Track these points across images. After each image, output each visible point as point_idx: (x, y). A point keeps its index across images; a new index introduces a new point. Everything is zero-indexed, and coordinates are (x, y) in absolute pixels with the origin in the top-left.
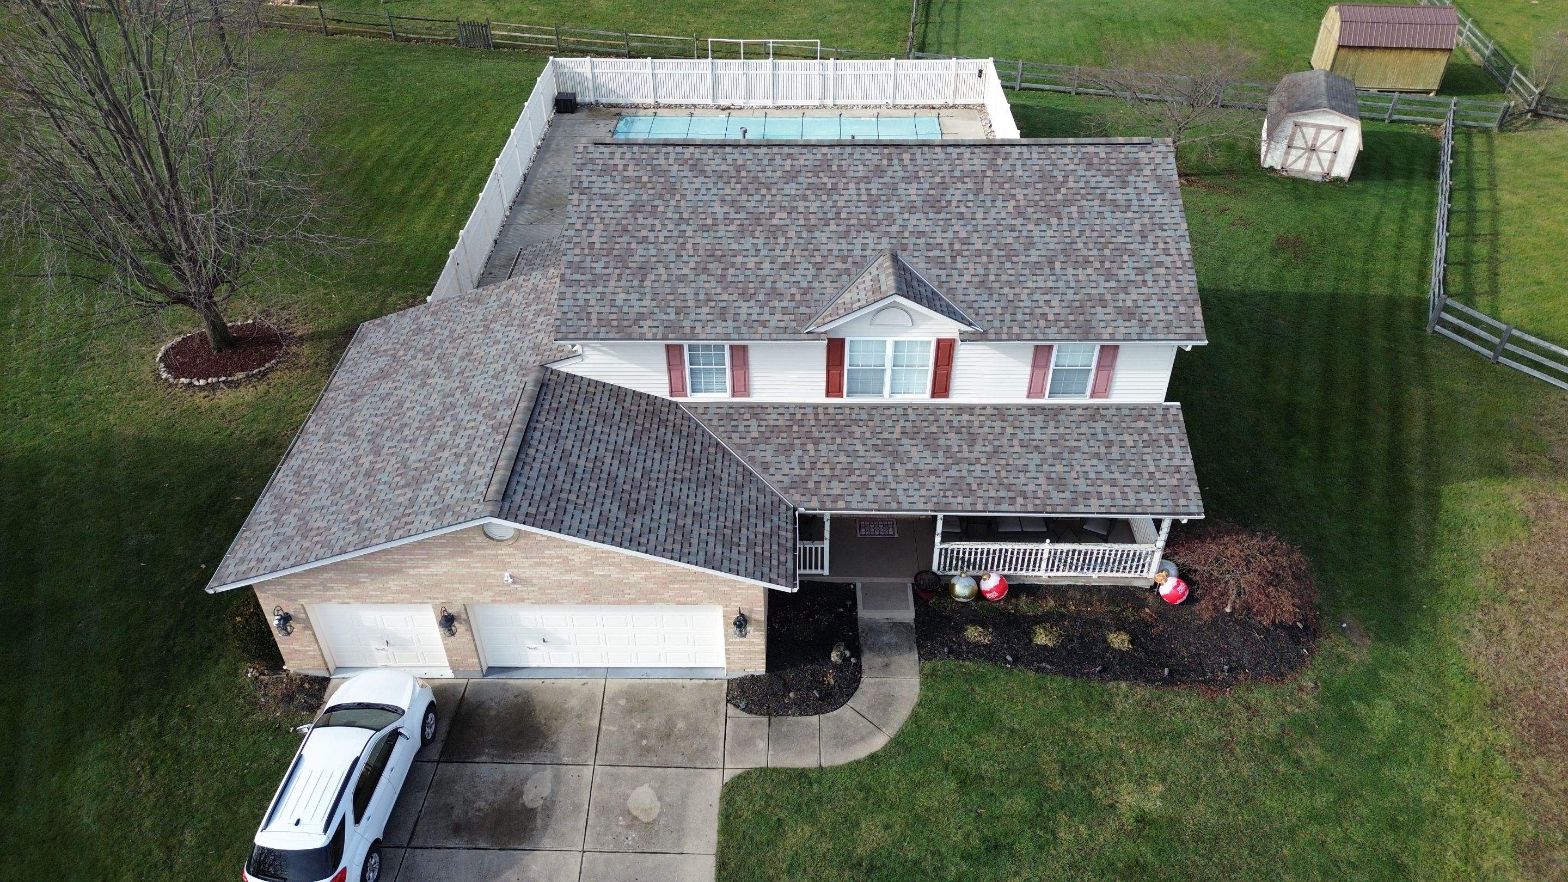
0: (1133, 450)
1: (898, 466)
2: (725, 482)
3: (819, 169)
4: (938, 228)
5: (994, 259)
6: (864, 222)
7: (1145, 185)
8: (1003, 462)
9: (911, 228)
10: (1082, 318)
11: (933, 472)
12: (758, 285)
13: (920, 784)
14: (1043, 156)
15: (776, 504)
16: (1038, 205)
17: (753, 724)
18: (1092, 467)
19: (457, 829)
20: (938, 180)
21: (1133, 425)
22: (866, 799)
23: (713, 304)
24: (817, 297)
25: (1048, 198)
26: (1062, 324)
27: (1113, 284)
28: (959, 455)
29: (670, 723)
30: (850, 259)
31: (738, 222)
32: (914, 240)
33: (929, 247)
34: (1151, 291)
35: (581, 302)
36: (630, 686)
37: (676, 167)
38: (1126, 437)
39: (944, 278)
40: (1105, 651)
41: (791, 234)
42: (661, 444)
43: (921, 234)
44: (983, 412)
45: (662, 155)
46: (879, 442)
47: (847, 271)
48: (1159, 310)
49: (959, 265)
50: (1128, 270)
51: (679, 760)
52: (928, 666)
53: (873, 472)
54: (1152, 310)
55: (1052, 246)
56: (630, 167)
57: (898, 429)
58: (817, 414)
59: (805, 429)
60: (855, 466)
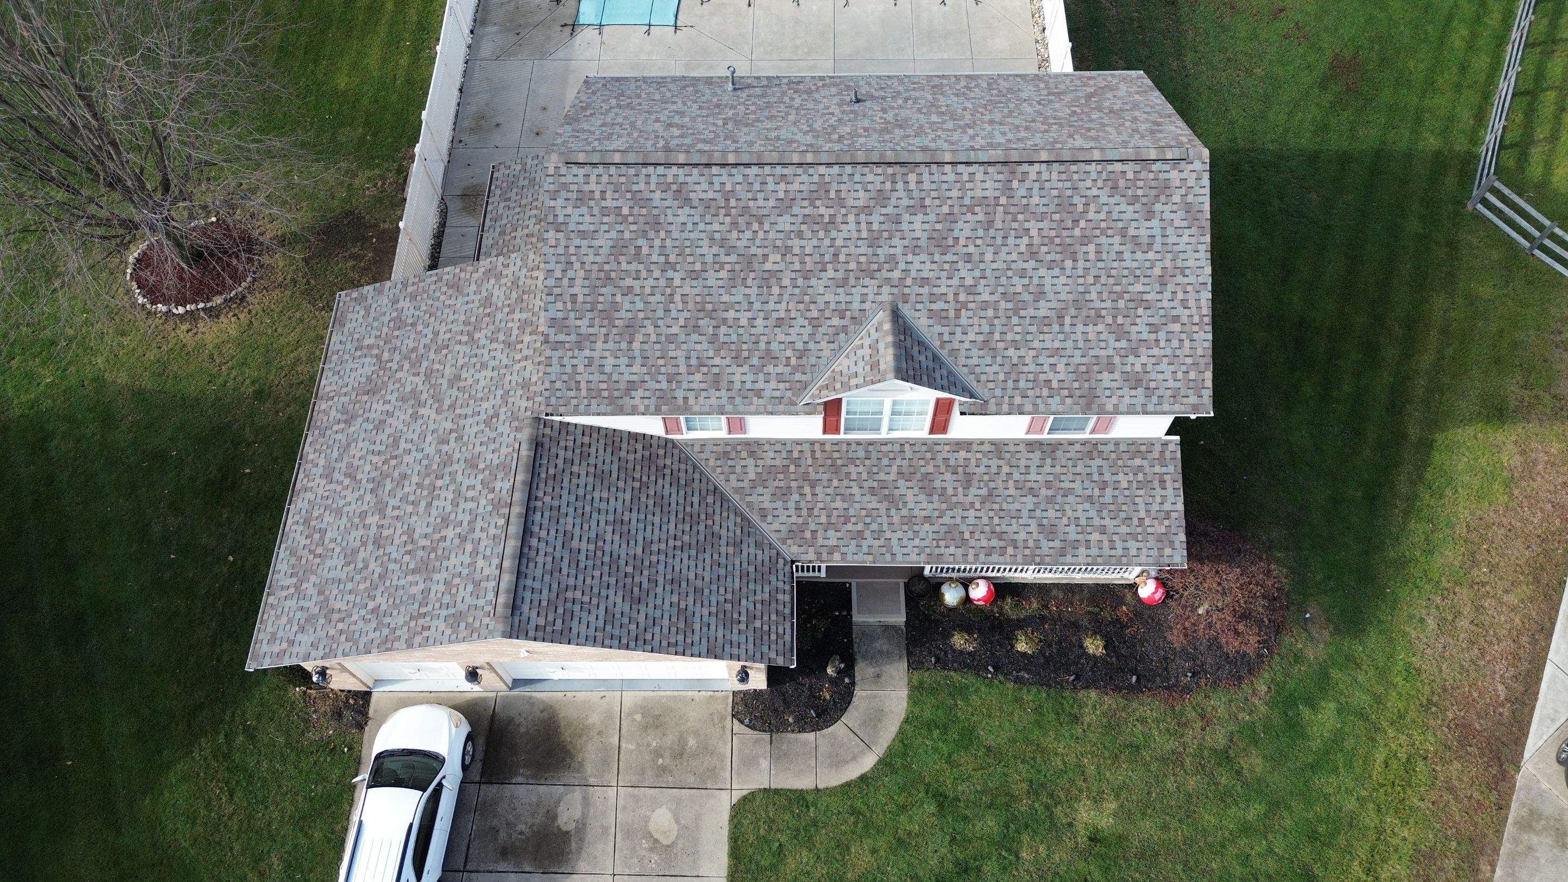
0: (1127, 493)
1: (893, 512)
2: (723, 542)
3: (815, 195)
4: (944, 274)
5: (1001, 313)
6: (864, 267)
7: (1173, 216)
8: (996, 507)
9: (913, 274)
10: (1086, 385)
11: (927, 519)
12: (751, 346)
13: (903, 808)
14: (1064, 177)
15: (774, 560)
16: (1052, 242)
17: (757, 741)
18: (1084, 511)
19: (505, 853)
20: (945, 209)
21: (1130, 463)
22: (856, 824)
23: (705, 370)
24: (813, 360)
25: (1065, 233)
26: (1066, 393)
27: (1123, 344)
28: (954, 499)
29: (682, 740)
30: (848, 313)
31: (728, 267)
32: (916, 289)
33: (933, 298)
34: (1162, 352)
35: (568, 369)
36: (644, 699)
37: (658, 195)
38: (1121, 477)
39: (946, 337)
40: (1080, 657)
41: (786, 282)
42: (661, 503)
43: (924, 281)
44: (982, 448)
45: (642, 178)
46: (875, 484)
47: (845, 329)
48: (1168, 375)
49: (963, 321)
50: (1140, 329)
51: (691, 780)
52: (916, 676)
53: (868, 520)
54: (1161, 376)
55: (1063, 296)
56: (609, 195)
57: (894, 469)
58: (813, 452)
59: (802, 470)
60: (852, 512)
